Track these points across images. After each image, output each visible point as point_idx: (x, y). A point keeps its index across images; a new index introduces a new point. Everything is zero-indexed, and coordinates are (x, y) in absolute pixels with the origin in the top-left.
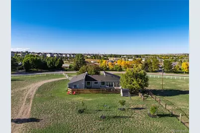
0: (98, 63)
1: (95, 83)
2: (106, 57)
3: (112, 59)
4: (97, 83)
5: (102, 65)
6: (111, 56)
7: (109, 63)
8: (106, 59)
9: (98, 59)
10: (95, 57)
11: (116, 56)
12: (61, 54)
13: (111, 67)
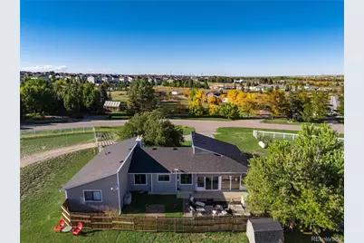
0: (187, 96)
1: (160, 178)
2: (203, 83)
3: (216, 87)
4: (167, 178)
5: (193, 103)
6: (214, 80)
7: (211, 97)
8: (203, 87)
9: (187, 87)
10: (182, 81)
11: (223, 80)
12: (115, 77)
13: (213, 108)
